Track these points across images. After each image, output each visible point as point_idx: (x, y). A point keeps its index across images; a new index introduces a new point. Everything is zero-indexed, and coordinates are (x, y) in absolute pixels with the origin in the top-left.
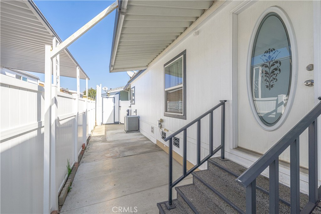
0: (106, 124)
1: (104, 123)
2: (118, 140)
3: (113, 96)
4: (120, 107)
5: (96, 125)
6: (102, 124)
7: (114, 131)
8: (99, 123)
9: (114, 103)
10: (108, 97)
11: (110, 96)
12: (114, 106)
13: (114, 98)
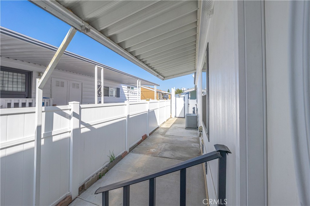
0: (179, 117)
1: (178, 116)
2: (173, 135)
3: (183, 96)
4: (189, 104)
5: (171, 118)
6: (175, 117)
7: (179, 125)
8: (173, 116)
9: (184, 101)
10: (180, 97)
11: (181, 96)
12: (184, 104)
13: (184, 97)
